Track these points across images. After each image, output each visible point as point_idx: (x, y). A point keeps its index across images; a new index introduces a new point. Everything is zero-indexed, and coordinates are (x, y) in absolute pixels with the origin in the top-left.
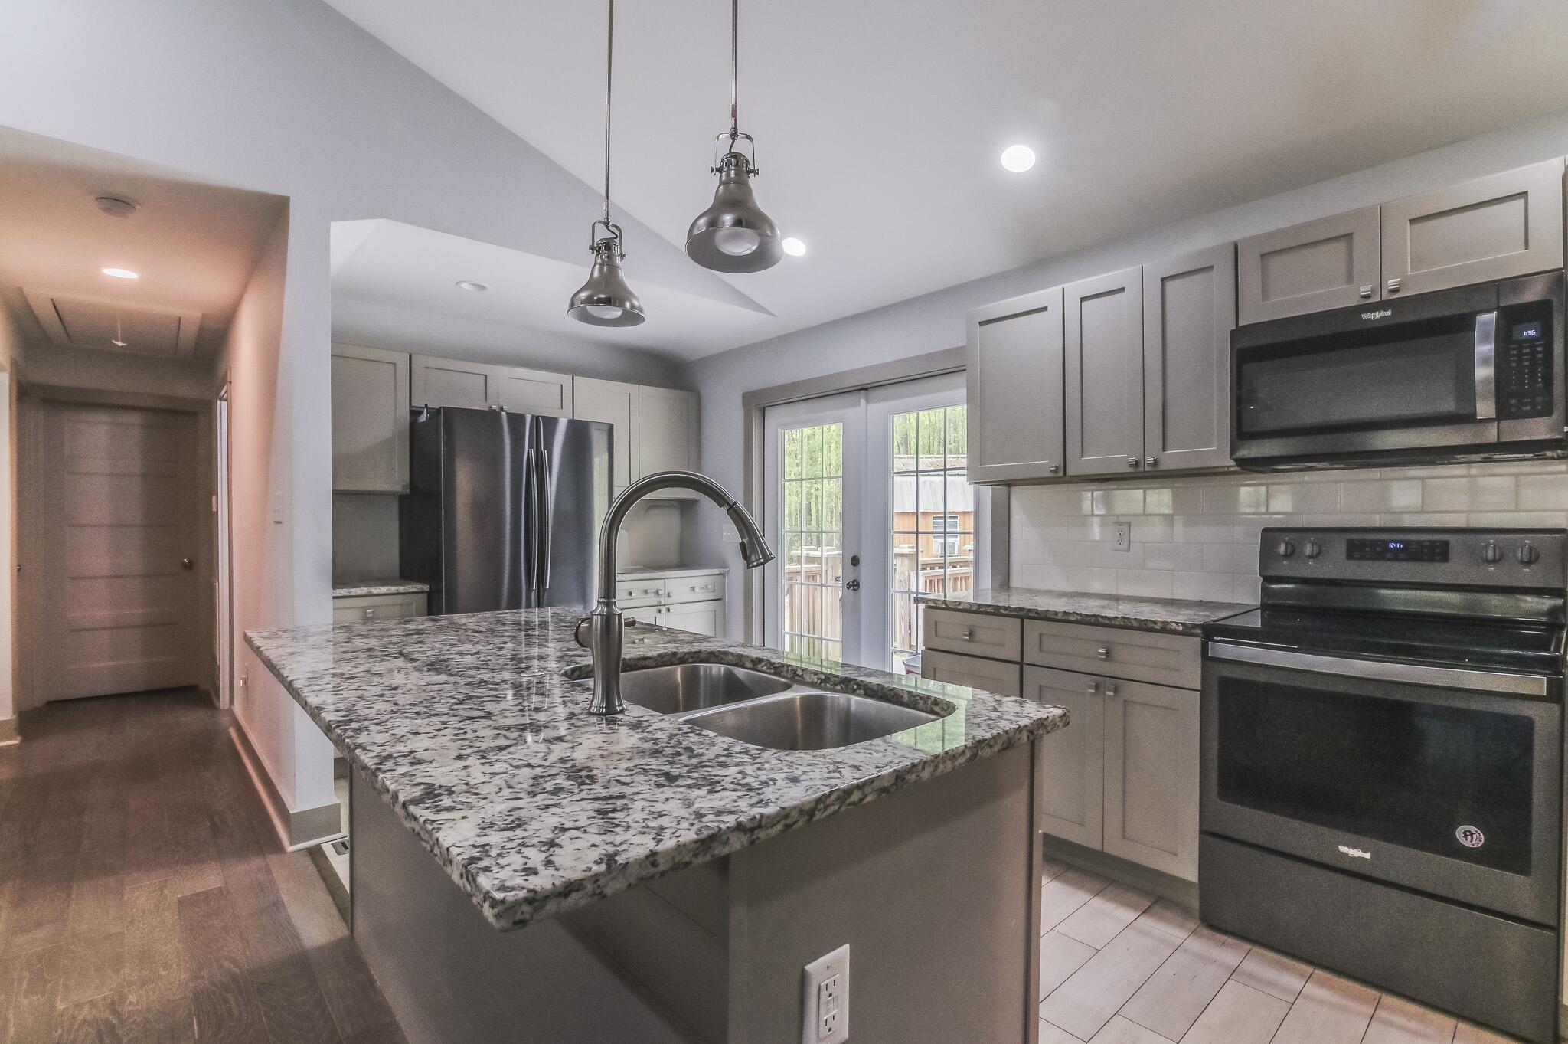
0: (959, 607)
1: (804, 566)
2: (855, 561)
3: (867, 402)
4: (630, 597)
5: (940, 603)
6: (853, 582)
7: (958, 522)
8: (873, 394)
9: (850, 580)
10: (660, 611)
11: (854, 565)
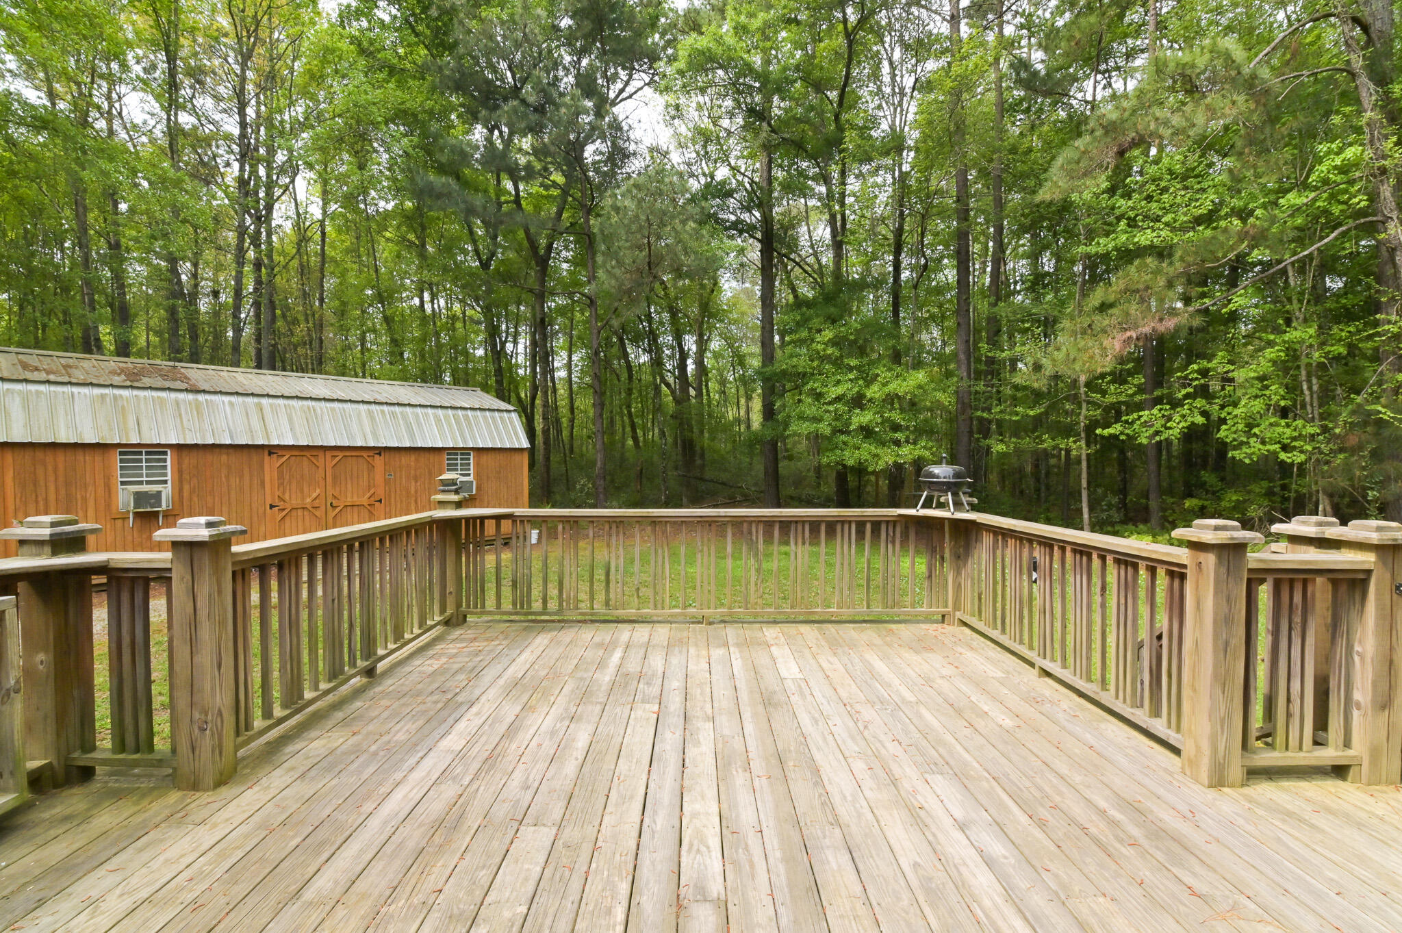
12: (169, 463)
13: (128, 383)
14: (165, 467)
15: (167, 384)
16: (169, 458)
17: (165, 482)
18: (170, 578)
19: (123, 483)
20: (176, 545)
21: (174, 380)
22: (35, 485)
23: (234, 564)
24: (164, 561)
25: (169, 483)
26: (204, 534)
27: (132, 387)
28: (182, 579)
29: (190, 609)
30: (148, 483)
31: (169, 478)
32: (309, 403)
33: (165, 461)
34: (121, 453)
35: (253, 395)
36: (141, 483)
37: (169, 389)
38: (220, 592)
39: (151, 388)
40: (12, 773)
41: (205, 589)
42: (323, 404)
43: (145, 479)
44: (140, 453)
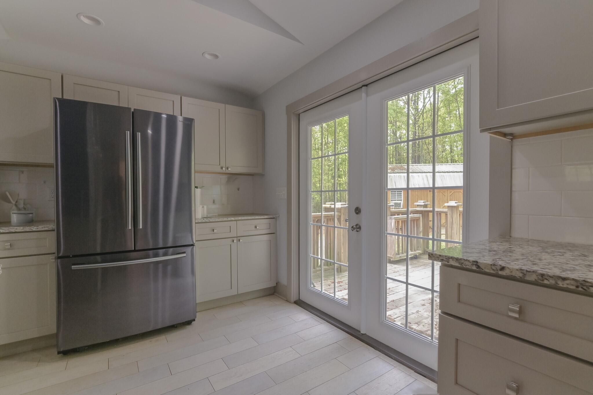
0: (500, 273)
1: (323, 213)
2: (358, 211)
3: (367, 95)
4: (213, 232)
5: (467, 263)
6: (357, 225)
7: (402, 194)
8: (371, 88)
9: (354, 224)
10: (233, 241)
11: (357, 213)
12: (402, 195)
13: (392, 172)
14: (401, 196)
15: (401, 171)
16: (402, 193)
17: (401, 200)
18: (447, 214)
19: (392, 200)
20: (448, 207)
21: (403, 170)
23: (459, 212)
24: (446, 210)
25: (402, 200)
26: (456, 205)
27: (393, 173)
28: (450, 214)
29: (451, 220)
30: (397, 200)
31: (402, 199)
32: (442, 174)
33: (401, 194)
34: (391, 192)
35: (425, 172)
36: (395, 200)
37: (402, 173)
38: (457, 218)
39: (398, 173)
40: (421, 247)
41: (455, 216)
42: (446, 173)
43: (396, 199)
44: (396, 192)
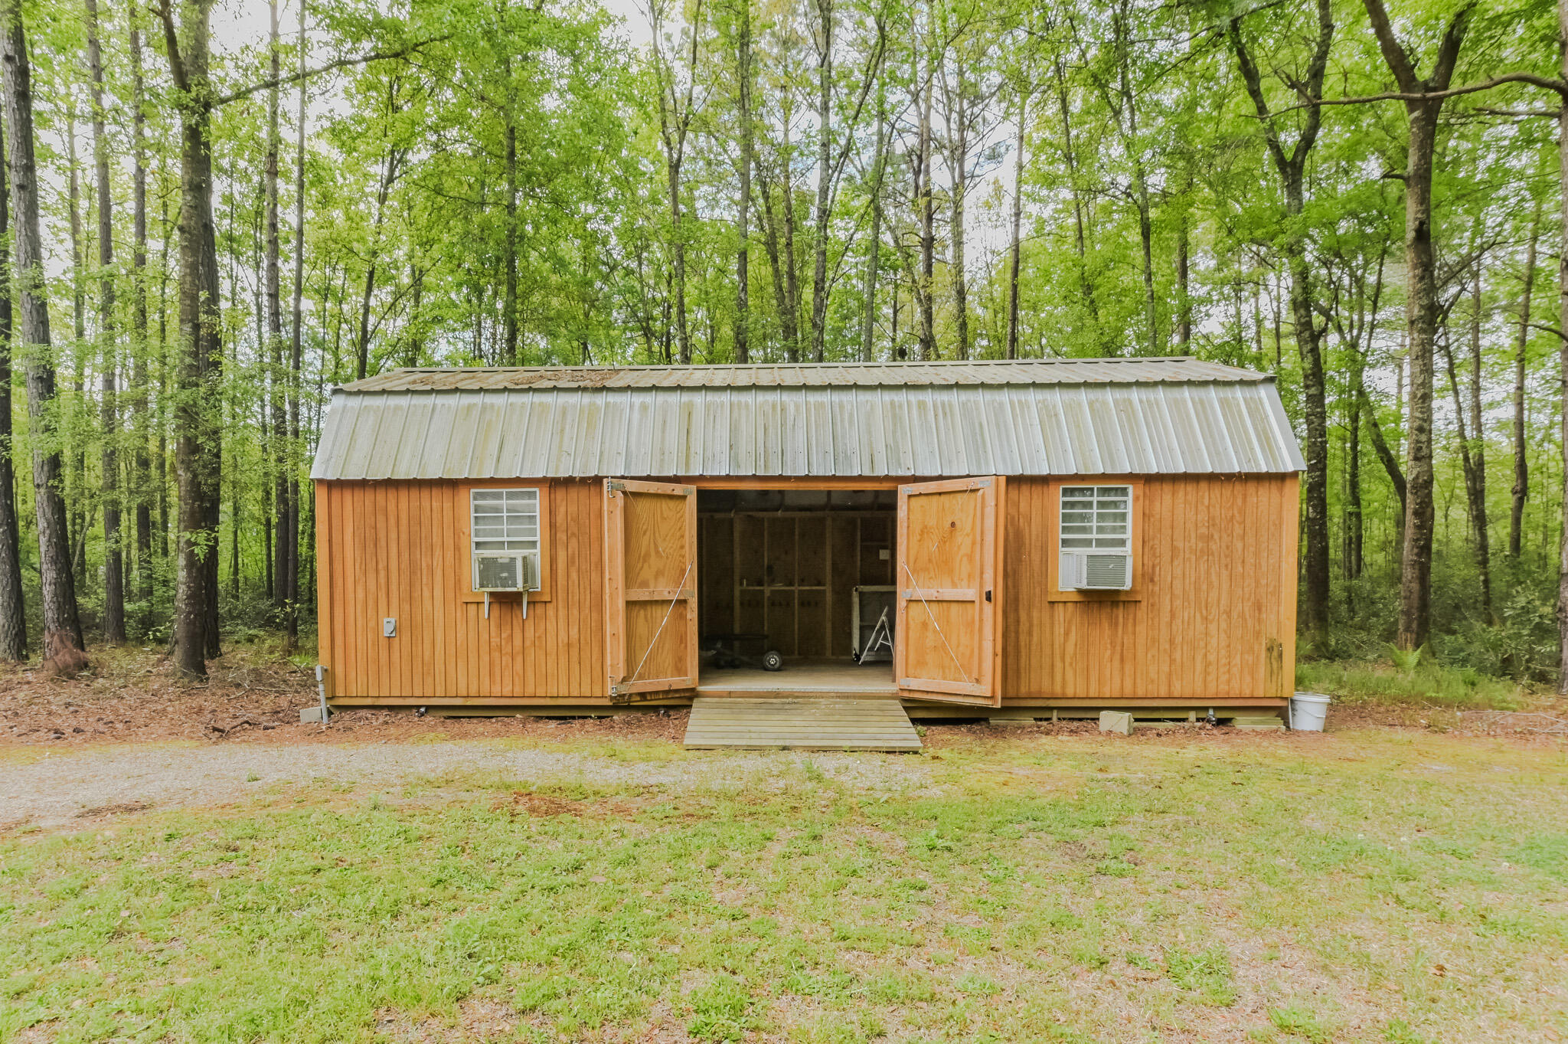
12: (537, 513)
17: (534, 545)
22: (376, 545)
36: (500, 545)
44: (500, 496)
